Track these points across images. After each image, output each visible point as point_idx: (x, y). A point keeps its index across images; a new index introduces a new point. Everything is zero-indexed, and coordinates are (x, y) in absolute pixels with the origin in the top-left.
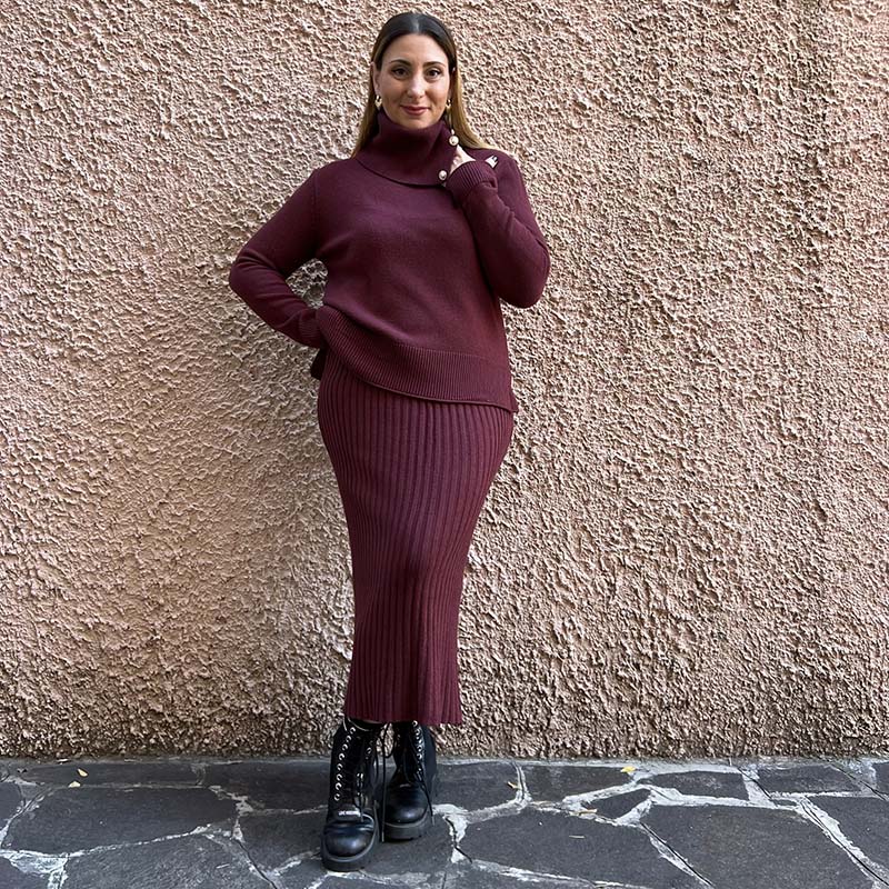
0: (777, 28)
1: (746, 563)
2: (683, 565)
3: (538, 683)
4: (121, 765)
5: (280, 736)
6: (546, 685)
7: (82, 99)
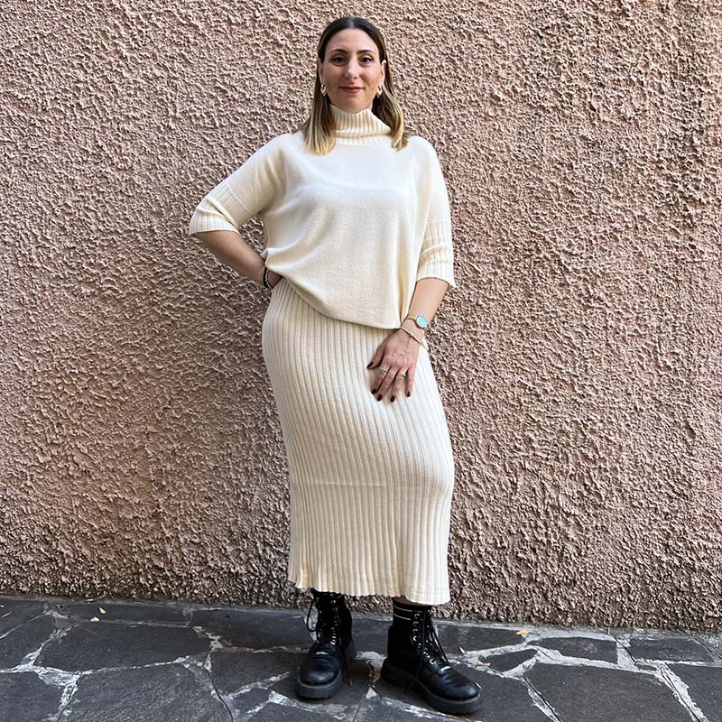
0: (661, 31)
1: (626, 470)
2: (573, 470)
3: (453, 560)
4: (131, 607)
5: (252, 591)
6: (460, 562)
7: (111, 99)
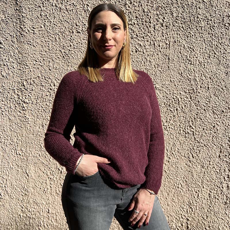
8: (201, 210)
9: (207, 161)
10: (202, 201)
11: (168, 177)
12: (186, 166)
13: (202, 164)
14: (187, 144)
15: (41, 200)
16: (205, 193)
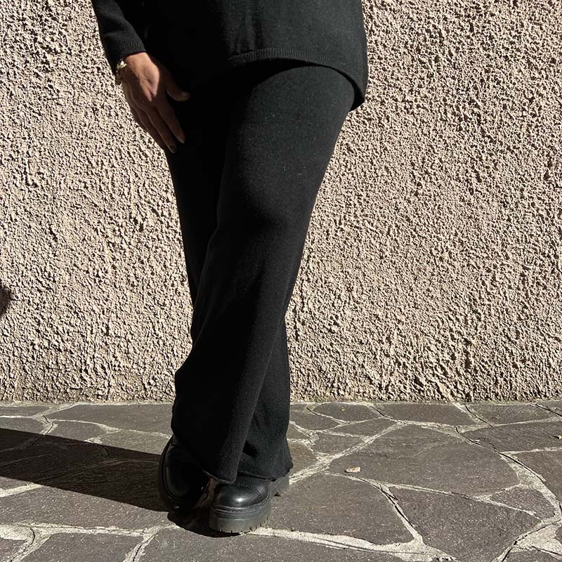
8: (501, 317)
9: (515, 190)
10: (505, 293)
11: (414, 233)
12: (462, 203)
13: (503, 197)
14: (463, 147)
15: (89, 303)
16: (510, 273)
